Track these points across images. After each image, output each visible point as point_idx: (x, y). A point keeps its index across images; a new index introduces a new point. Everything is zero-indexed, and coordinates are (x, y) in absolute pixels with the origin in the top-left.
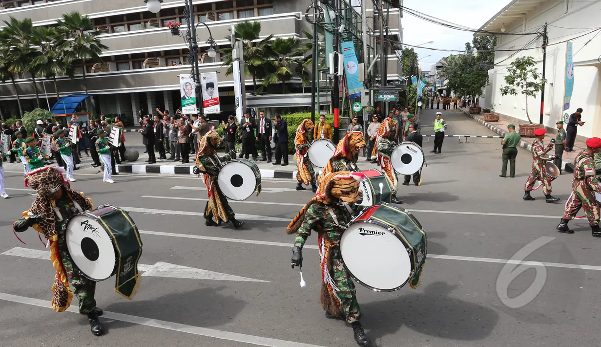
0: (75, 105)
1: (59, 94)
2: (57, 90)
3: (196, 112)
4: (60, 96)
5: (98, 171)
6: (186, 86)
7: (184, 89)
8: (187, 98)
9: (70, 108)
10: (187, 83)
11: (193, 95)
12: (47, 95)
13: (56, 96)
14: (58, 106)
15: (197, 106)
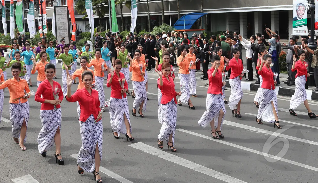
0: (193, 22)
1: (179, 12)
2: (179, 9)
3: (306, 34)
4: (180, 13)
5: (206, 84)
6: (299, 7)
7: (296, 10)
8: (299, 19)
9: (189, 25)
10: (300, 4)
11: (305, 16)
12: (171, 13)
13: (177, 14)
14: (179, 22)
15: (309, 28)
